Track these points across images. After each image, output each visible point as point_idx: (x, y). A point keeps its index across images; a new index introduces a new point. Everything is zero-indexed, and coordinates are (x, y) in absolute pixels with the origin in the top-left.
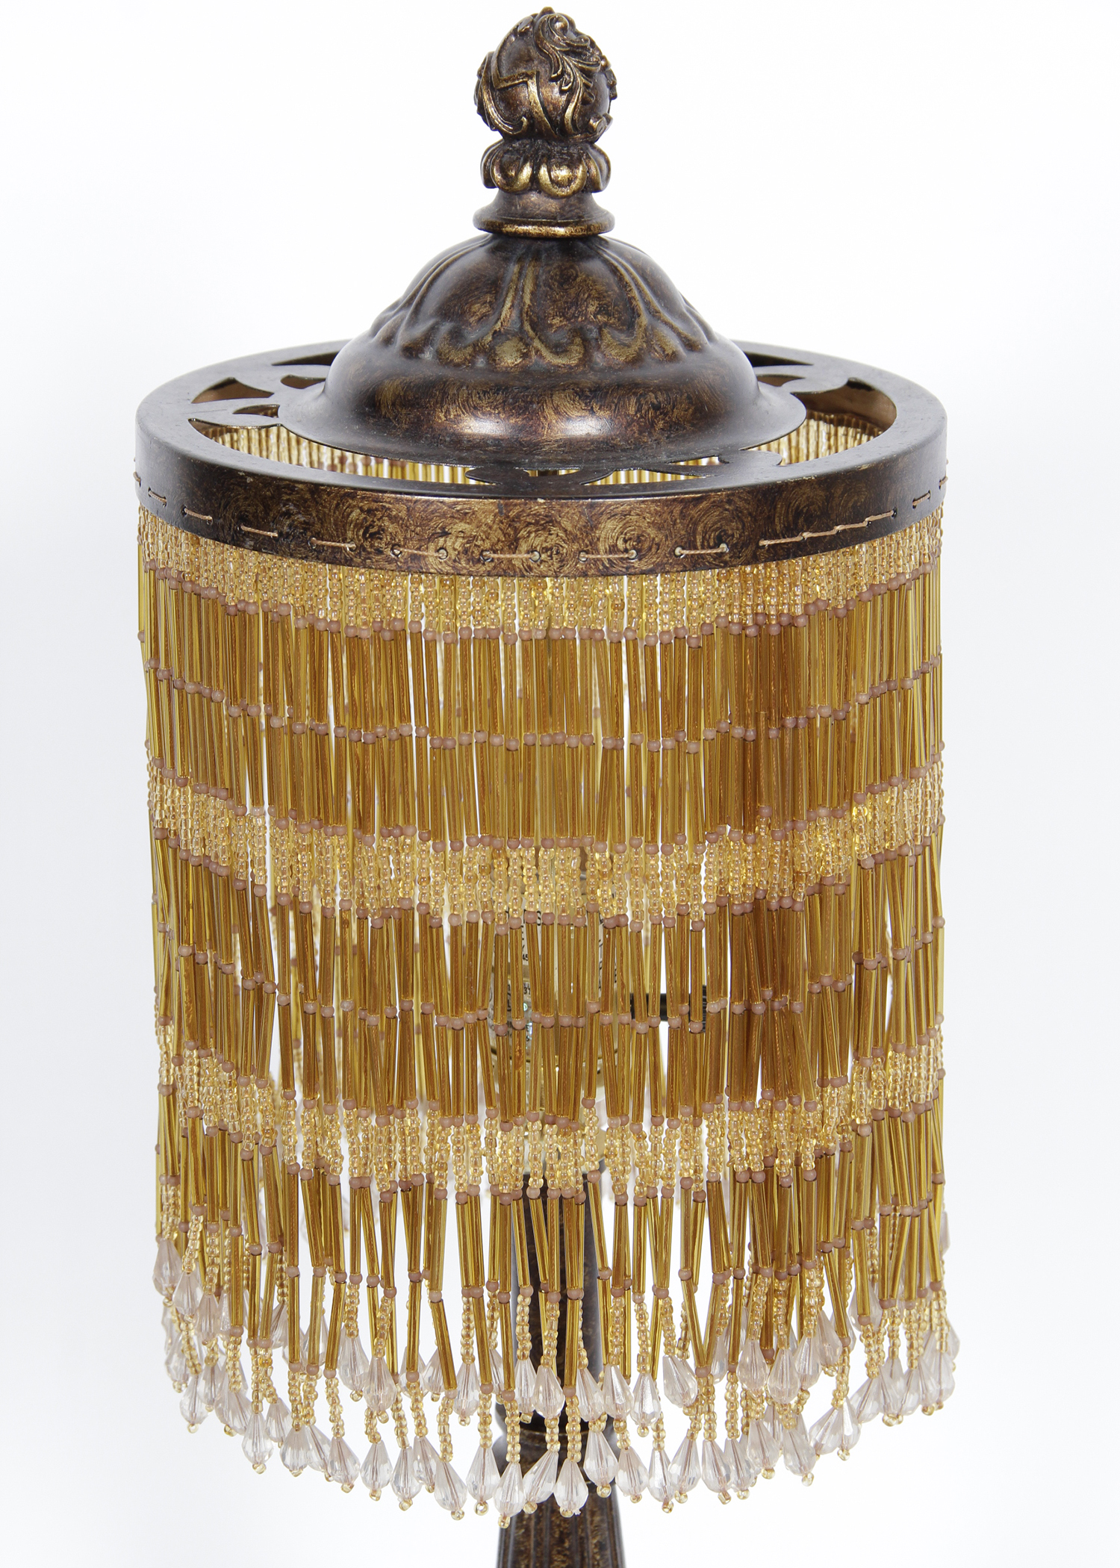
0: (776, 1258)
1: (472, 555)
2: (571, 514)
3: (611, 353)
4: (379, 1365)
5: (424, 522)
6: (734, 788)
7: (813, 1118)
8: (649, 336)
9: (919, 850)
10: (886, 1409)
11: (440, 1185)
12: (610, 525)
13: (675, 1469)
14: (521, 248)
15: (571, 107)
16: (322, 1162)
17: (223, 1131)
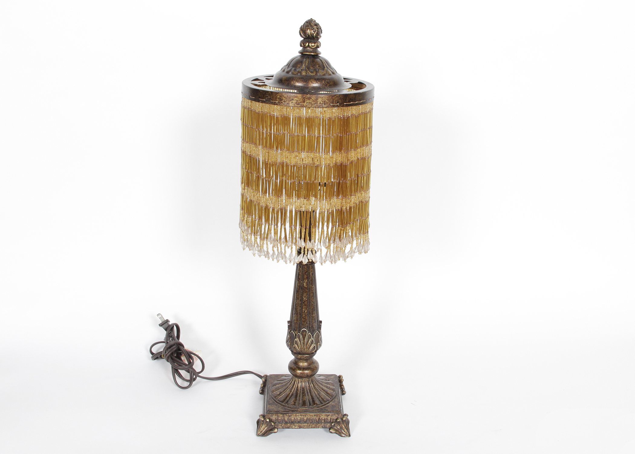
0: (342, 224)
1: (297, 103)
2: (314, 97)
3: (321, 73)
4: (275, 239)
5: (290, 98)
6: (339, 144)
7: (349, 201)
8: (327, 71)
9: (368, 158)
10: (359, 251)
11: (287, 209)
12: (320, 99)
13: (324, 258)
14: (306, 57)
15: (315, 34)
16: (267, 205)
17: (251, 201)
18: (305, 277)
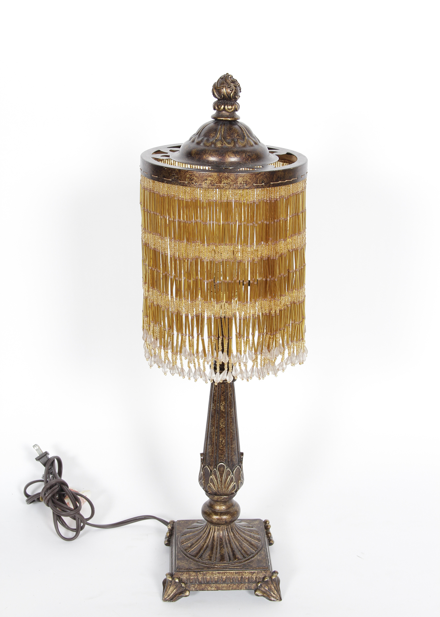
0: (271, 331)
1: (212, 184)
2: (232, 176)
3: (240, 144)
4: (190, 352)
5: (202, 177)
6: (264, 234)
7: (279, 303)
8: (248, 141)
9: (301, 249)
10: (292, 363)
11: (204, 315)
12: (240, 178)
13: (250, 373)
14: (221, 123)
15: (232, 93)
16: (179, 311)
17: (158, 305)
18: (222, 398)
